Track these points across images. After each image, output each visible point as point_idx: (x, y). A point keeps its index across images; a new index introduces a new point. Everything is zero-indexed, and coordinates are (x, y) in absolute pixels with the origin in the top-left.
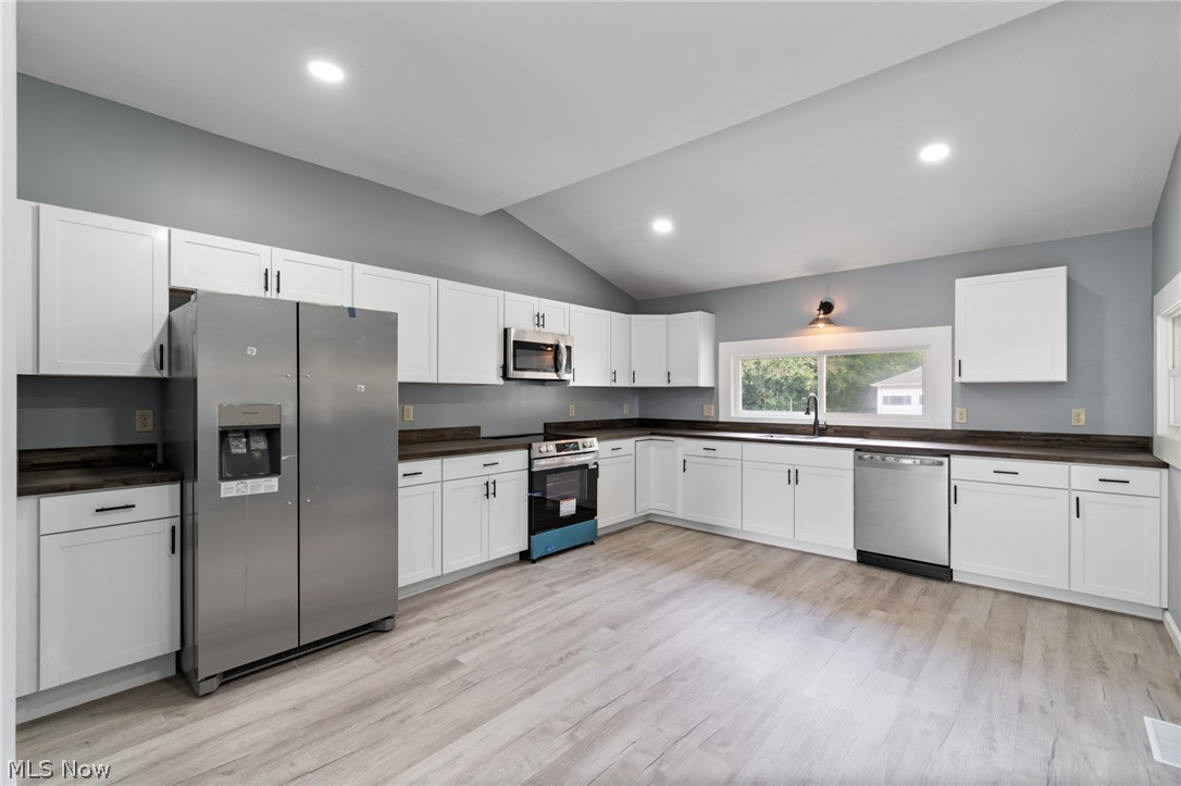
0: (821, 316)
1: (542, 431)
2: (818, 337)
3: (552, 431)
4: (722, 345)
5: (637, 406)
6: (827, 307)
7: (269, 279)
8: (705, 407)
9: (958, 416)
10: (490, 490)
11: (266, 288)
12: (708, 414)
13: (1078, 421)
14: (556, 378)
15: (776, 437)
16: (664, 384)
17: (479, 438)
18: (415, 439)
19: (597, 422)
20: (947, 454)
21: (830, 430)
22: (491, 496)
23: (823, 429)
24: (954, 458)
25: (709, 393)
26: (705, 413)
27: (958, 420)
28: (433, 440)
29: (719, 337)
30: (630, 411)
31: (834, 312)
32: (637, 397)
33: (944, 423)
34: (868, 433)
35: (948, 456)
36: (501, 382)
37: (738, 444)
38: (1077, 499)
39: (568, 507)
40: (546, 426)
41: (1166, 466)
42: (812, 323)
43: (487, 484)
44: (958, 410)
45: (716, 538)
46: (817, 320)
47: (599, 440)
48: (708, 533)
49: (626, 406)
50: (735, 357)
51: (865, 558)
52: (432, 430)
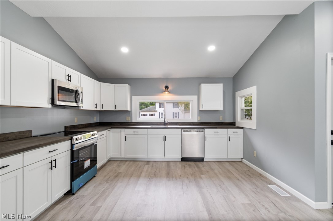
0: (167, 90)
1: (64, 130)
2: (165, 96)
3: (68, 130)
4: (133, 97)
5: (98, 117)
6: (167, 87)
8: (127, 118)
9: (198, 118)
10: (53, 165)
12: (128, 120)
13: (221, 119)
14: (76, 105)
15: (154, 126)
16: (113, 109)
17: (32, 137)
20: (203, 129)
21: (168, 124)
22: (54, 168)
23: (167, 123)
24: (206, 130)
26: (127, 120)
27: (199, 120)
29: (133, 93)
30: (96, 120)
31: (169, 89)
32: (98, 114)
33: (196, 120)
34: (178, 124)
35: (204, 129)
36: (50, 106)
37: (146, 130)
38: (229, 137)
39: (87, 164)
40: (65, 127)
41: (243, 128)
42: (164, 92)
43: (51, 162)
44: (199, 117)
45: (139, 162)
46: (165, 91)
47: (97, 132)
48: (134, 161)
49: (95, 117)
50: (138, 101)
51: (184, 160)
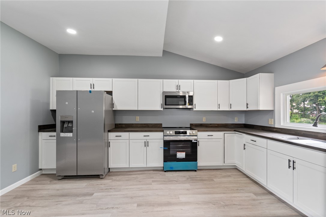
1: (189, 126)
3: (193, 127)
4: (277, 88)
5: (244, 118)
7: (92, 86)
8: (270, 120)
11: (91, 88)
12: (271, 123)
17: (161, 127)
18: (139, 126)
19: (218, 125)
25: (270, 113)
28: (145, 127)
30: (238, 120)
32: (244, 115)
36: (162, 109)
39: (181, 155)
40: (191, 125)
49: (236, 118)
50: (283, 94)
52: (145, 124)
